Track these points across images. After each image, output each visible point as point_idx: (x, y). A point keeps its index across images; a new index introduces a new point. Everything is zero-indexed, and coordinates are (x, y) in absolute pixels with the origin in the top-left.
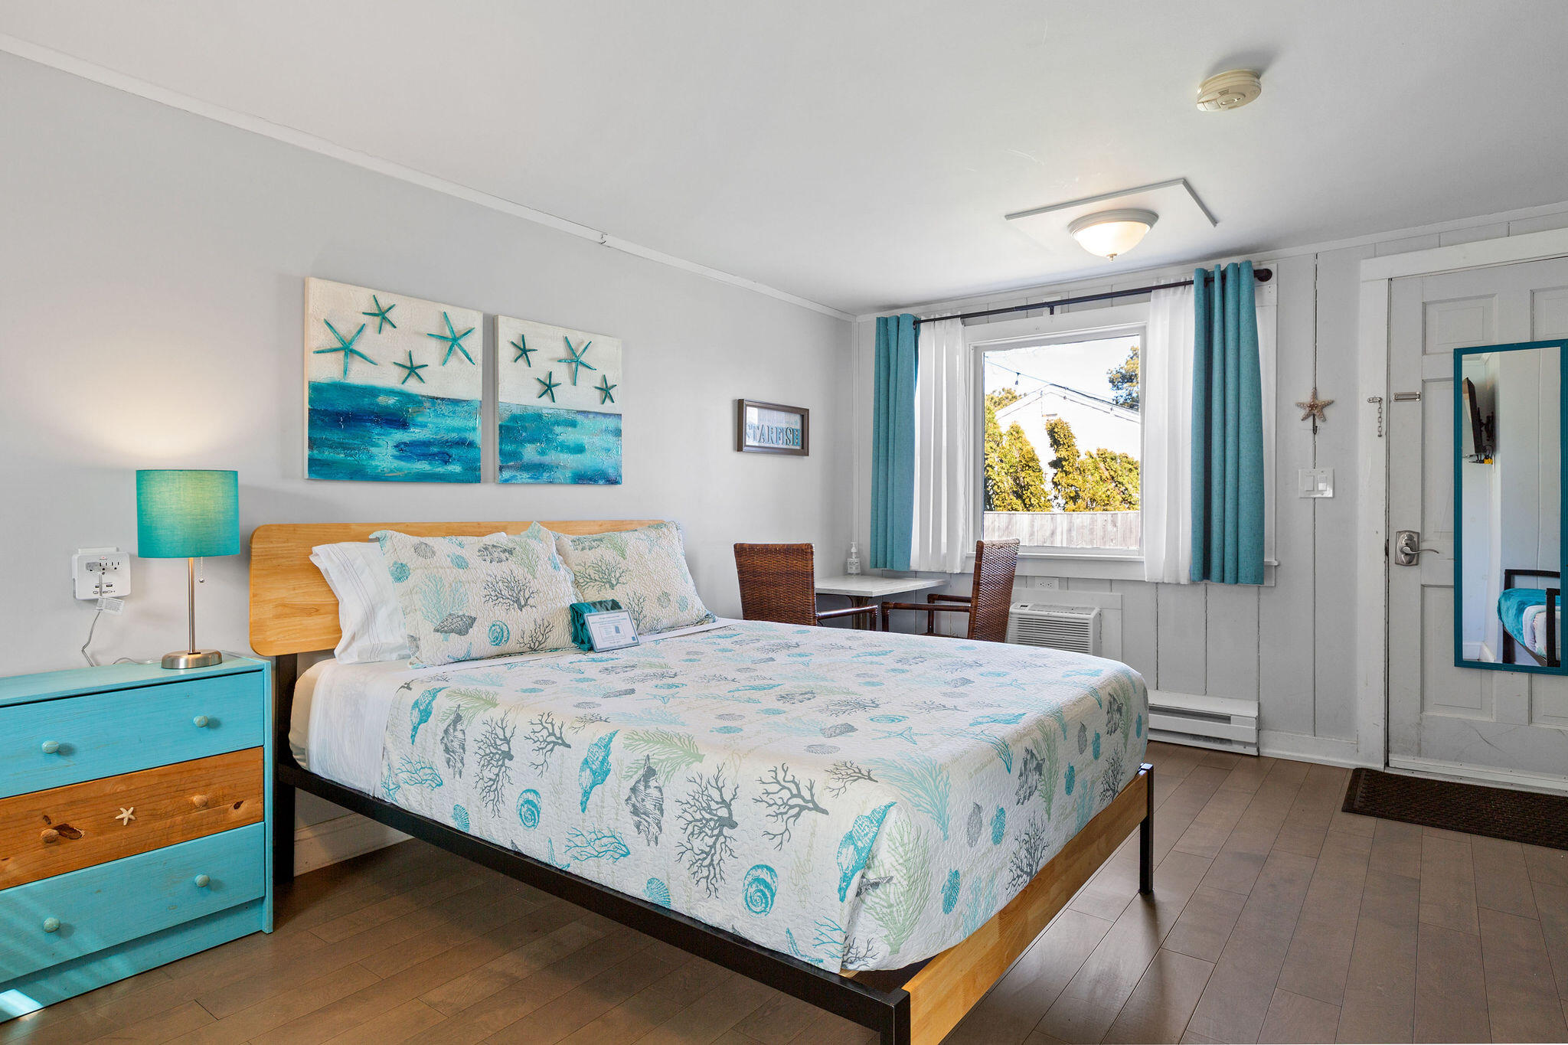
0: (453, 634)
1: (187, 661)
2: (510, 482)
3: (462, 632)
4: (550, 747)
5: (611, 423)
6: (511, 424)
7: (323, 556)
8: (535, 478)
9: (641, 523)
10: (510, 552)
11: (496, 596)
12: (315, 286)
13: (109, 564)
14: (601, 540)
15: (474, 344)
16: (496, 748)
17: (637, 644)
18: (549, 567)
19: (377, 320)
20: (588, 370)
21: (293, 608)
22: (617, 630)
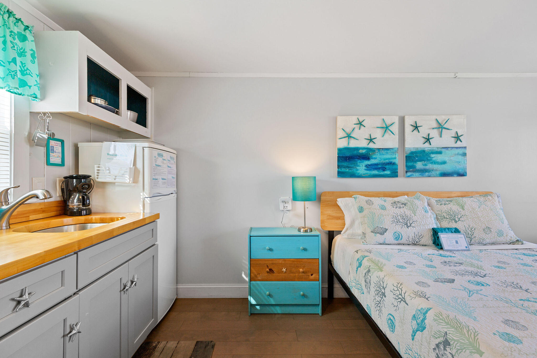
0: (378, 234)
1: (303, 230)
2: (410, 177)
3: (382, 234)
4: (400, 300)
5: (461, 151)
6: (411, 155)
7: (341, 202)
8: (421, 175)
9: (477, 193)
10: (405, 204)
11: (397, 221)
12: (340, 119)
13: (287, 201)
14: (451, 201)
15: (395, 128)
16: (380, 289)
17: (469, 250)
18: (423, 211)
19: (359, 125)
20: (448, 131)
21: (332, 217)
22: (457, 242)
